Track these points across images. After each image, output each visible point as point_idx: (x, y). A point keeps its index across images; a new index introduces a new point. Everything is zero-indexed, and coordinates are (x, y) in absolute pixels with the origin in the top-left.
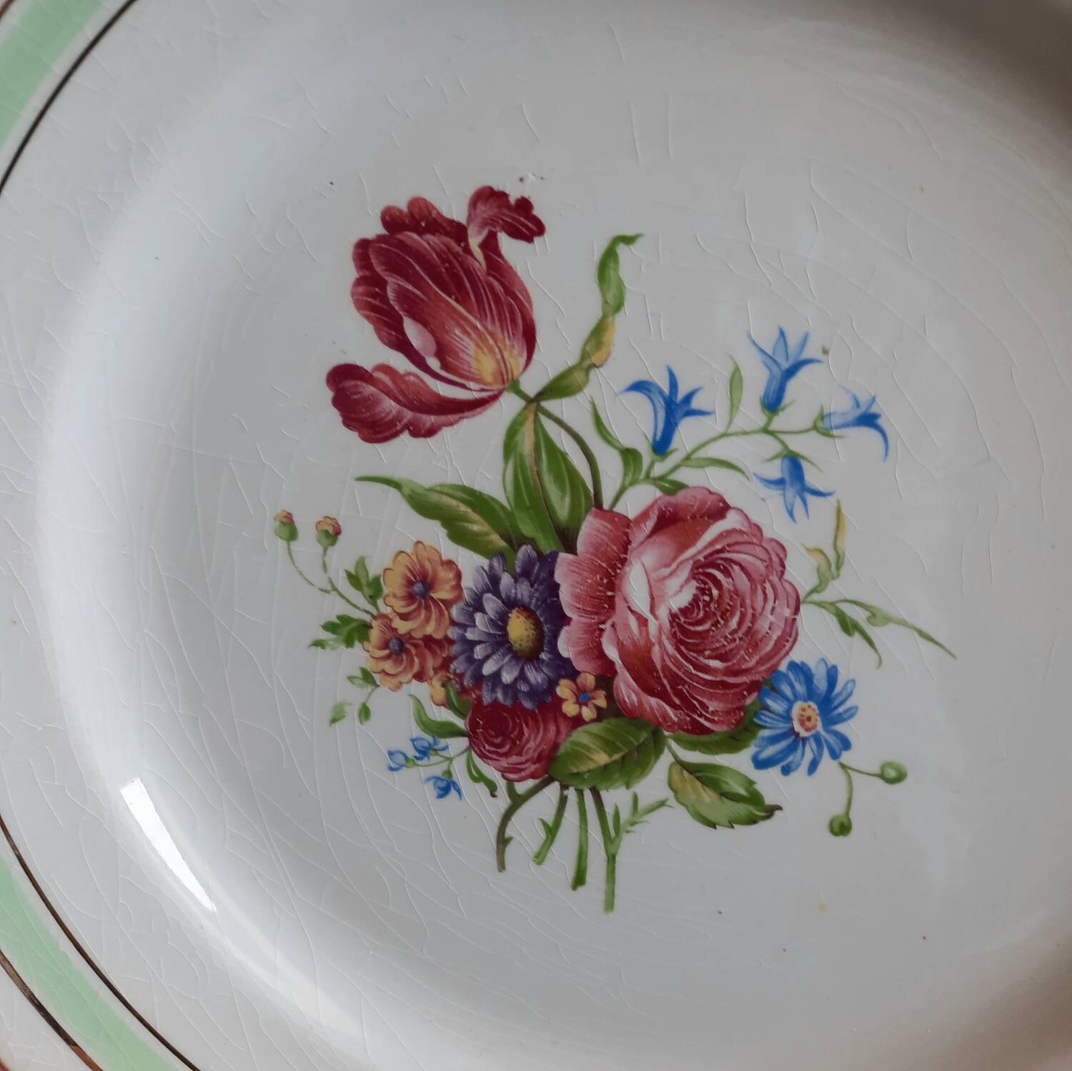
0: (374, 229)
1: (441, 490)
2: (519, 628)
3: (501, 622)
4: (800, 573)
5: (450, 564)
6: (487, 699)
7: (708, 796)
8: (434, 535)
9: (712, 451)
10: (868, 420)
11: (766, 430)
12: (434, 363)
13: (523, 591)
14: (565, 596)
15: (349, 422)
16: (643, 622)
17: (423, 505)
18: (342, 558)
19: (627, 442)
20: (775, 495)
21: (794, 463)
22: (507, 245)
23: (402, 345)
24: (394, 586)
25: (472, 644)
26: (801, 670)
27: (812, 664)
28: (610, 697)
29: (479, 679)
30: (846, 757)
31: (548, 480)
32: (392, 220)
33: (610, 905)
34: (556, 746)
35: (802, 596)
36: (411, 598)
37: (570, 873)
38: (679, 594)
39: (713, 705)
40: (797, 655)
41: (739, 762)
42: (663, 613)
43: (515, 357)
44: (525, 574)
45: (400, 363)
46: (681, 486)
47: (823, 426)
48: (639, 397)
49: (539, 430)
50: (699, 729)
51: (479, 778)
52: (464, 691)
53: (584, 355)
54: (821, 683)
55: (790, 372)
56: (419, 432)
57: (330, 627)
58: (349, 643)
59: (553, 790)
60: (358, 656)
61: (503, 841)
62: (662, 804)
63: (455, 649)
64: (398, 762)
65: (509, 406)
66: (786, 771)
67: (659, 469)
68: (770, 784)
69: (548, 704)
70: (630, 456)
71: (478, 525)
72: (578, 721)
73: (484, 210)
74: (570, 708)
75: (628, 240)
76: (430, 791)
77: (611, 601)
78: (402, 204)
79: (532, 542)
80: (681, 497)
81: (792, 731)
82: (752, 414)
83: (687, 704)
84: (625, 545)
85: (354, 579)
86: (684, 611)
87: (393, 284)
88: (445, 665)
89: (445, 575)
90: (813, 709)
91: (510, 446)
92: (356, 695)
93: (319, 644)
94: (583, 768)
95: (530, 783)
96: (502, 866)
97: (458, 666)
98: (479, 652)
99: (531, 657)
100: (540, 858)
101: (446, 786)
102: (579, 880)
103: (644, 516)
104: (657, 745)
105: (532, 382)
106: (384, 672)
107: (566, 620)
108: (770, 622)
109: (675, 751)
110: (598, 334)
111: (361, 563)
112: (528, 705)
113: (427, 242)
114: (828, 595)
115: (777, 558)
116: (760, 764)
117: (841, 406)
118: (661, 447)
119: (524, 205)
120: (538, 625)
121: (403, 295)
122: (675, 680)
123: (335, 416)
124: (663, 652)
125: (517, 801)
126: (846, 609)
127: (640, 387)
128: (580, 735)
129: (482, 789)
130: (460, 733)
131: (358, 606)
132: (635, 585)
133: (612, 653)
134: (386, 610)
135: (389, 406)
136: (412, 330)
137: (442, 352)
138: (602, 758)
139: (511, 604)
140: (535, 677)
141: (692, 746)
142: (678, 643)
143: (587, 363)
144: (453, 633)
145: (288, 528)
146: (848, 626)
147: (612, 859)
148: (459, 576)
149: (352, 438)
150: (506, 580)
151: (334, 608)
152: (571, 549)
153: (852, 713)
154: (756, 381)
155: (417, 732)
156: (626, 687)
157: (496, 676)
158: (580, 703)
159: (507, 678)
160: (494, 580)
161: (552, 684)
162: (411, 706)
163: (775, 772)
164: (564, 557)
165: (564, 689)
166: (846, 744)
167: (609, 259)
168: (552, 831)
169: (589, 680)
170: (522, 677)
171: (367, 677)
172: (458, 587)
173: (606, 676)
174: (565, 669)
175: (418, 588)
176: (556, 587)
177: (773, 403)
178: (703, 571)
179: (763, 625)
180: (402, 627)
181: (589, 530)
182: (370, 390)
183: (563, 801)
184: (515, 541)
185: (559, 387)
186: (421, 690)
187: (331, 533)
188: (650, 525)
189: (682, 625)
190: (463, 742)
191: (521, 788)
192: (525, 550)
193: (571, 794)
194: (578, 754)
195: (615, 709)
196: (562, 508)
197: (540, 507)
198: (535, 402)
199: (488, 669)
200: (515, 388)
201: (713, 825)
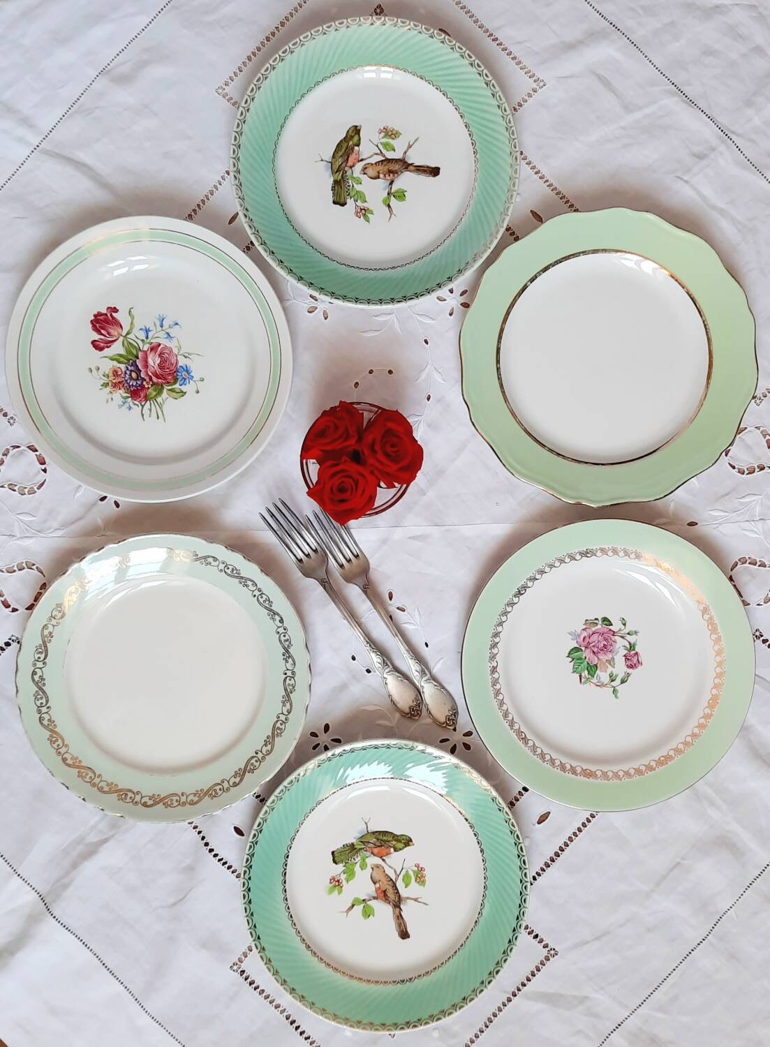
0: (93, 318)
1: (114, 355)
2: (134, 375)
3: (130, 375)
4: (175, 351)
5: (119, 368)
6: (132, 389)
7: (174, 394)
8: (115, 363)
9: (155, 336)
10: (177, 324)
11: (162, 330)
12: (107, 336)
13: (132, 368)
14: (140, 367)
15: (96, 349)
16: (154, 367)
17: (112, 359)
18: (101, 372)
19: (141, 338)
20: (166, 340)
21: (168, 333)
22: (114, 314)
23: (102, 334)
24: (111, 374)
25: (126, 381)
26: (181, 367)
27: (182, 365)
28: (152, 382)
29: (130, 386)
30: (194, 379)
31: (131, 349)
32: (95, 316)
33: (165, 421)
34: (146, 394)
35: (177, 355)
36: (114, 376)
37: (156, 417)
38: (158, 361)
39: (169, 378)
40: (180, 365)
41: (177, 386)
42: (156, 365)
43: (120, 330)
44: (132, 365)
45: (102, 337)
46: (152, 343)
47: (170, 327)
48: (141, 331)
49: (127, 341)
50: (168, 383)
51: (135, 404)
52: (128, 389)
53: (131, 327)
54: (185, 368)
55: (163, 320)
56: (108, 347)
57: (102, 386)
58: (106, 387)
59: (148, 402)
60: (108, 389)
61: (143, 415)
62: (167, 398)
63: (124, 382)
64: (120, 406)
65: (121, 339)
66: (185, 385)
67: (148, 341)
68: (184, 388)
69: (142, 386)
70: (143, 340)
71: (122, 359)
72: (148, 388)
73: (109, 310)
74: (146, 386)
75: (132, 308)
76: (127, 410)
77: (148, 366)
78: (96, 313)
79: (131, 359)
80: (153, 345)
81: (184, 378)
82: (160, 329)
83: (165, 379)
84: (146, 355)
85: (104, 376)
86: (160, 363)
87: (98, 325)
88: (123, 386)
89: (119, 370)
90: (185, 373)
91: (123, 345)
92: (110, 396)
93: (101, 389)
94: (152, 396)
95: (144, 402)
96: (144, 420)
97: (126, 385)
98: (128, 381)
99: (138, 379)
100: (150, 416)
101: (130, 408)
102: (158, 418)
103: (148, 349)
104: (163, 388)
105: (124, 334)
106: (113, 391)
107: (141, 371)
108: (173, 361)
109: (166, 388)
110: (132, 323)
111: (104, 373)
112: (139, 388)
113: (101, 318)
114: (181, 353)
115: (171, 351)
116: (181, 385)
117: (172, 323)
118: (147, 338)
119: (115, 308)
120: (137, 373)
121: (100, 327)
122: (162, 375)
123: (94, 349)
124: (159, 371)
125: (143, 406)
126: (185, 354)
127: (141, 329)
128: (150, 390)
129: (136, 406)
130: (129, 397)
131: (106, 380)
132: (150, 361)
133: (151, 374)
134: (111, 379)
135: (102, 345)
136: (103, 331)
137: (109, 333)
138: (154, 393)
139: (131, 371)
140: (139, 382)
141: (168, 386)
142: (160, 369)
143: (131, 329)
144: (123, 379)
145: (91, 370)
146: (186, 357)
147: (163, 414)
148: (121, 369)
149: (97, 351)
150: (129, 368)
151: (102, 382)
153: (192, 371)
154: (158, 323)
155: (122, 399)
156: (155, 379)
157: (132, 385)
158: (148, 384)
159: (134, 384)
160: (127, 368)
161: (142, 383)
162: (120, 395)
163: (183, 386)
164: (137, 360)
165: (144, 383)
166: (193, 377)
167: (130, 311)
168: (150, 410)
169: (148, 380)
170: (137, 383)
171: (111, 392)
172: (122, 371)
173: (151, 379)
174: (143, 379)
176: (138, 366)
177: (162, 326)
178: (160, 355)
179: (172, 362)
180: (114, 381)
181: (140, 355)
182: (98, 343)
183: (151, 404)
184: (129, 360)
185: (128, 334)
186: (121, 391)
187: (98, 369)
188: (149, 351)
189: (160, 366)
190: (130, 399)
191: (143, 404)
192: (131, 361)
193: (152, 402)
194: (150, 394)
195: (154, 384)
196: (134, 352)
197: (131, 353)
198: (125, 336)
199: (131, 384)
200: (121, 335)
201: (177, 399)
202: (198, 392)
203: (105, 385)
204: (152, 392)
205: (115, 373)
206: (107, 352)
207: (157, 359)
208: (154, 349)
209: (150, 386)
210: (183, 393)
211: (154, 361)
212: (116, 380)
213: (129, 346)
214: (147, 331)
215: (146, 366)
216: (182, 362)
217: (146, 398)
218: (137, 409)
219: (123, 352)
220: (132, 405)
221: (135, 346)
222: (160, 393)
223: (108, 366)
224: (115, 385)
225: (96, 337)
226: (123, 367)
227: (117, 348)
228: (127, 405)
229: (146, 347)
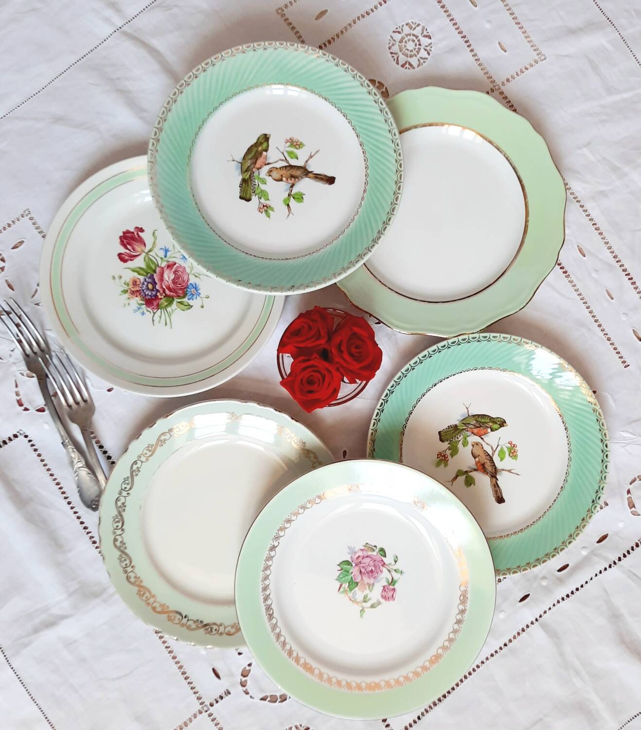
0: (121, 234)
1: (136, 268)
2: (150, 286)
3: (147, 285)
4: (188, 270)
5: (139, 279)
6: (147, 298)
7: (182, 306)
8: (136, 274)
9: (173, 256)
12: (132, 251)
13: (150, 280)
14: (156, 280)
15: (121, 261)
16: (168, 282)
17: (134, 271)
18: (123, 280)
20: (182, 260)
22: (140, 233)
23: (127, 249)
24: (131, 284)
25: (143, 290)
26: (191, 284)
27: (192, 283)
28: (165, 294)
29: (146, 295)
30: (200, 296)
31: (151, 264)
32: (124, 233)
33: (171, 327)
34: (159, 303)
35: (189, 272)
36: (133, 285)
37: (165, 323)
38: (172, 276)
39: (180, 292)
40: (190, 282)
41: (185, 300)
42: (171, 280)
43: (143, 247)
44: (150, 278)
45: (128, 251)
46: (169, 261)
48: (161, 250)
49: (148, 257)
50: (179, 296)
51: (148, 311)
52: (143, 297)
53: (153, 246)
54: (195, 286)
56: (131, 260)
57: (122, 292)
58: (125, 293)
59: (160, 310)
60: (127, 295)
61: (153, 321)
62: (176, 309)
63: (141, 291)
64: (135, 311)
65: (143, 255)
66: (193, 299)
67: (166, 259)
68: (191, 302)
69: (156, 296)
70: (162, 258)
71: (142, 272)
72: (161, 299)
73: (136, 230)
74: (160, 297)
75: (156, 230)
76: (141, 315)
77: (163, 280)
78: (125, 230)
79: (150, 273)
80: (170, 263)
81: (192, 294)
83: (176, 293)
84: (163, 271)
85: (125, 284)
86: (174, 279)
87: (125, 241)
88: (140, 294)
90: (194, 289)
91: (145, 260)
92: (128, 301)
93: (121, 295)
94: (163, 306)
95: (156, 310)
96: (154, 325)
97: (142, 294)
98: (145, 291)
99: (152, 290)
100: (159, 322)
101: (143, 314)
102: (166, 324)
103: (165, 266)
104: (173, 300)
105: (146, 251)
106: (131, 297)
107: (157, 284)
108: (185, 278)
109: (176, 300)
110: (154, 243)
111: (126, 281)
112: (153, 298)
113: (129, 235)
114: (193, 272)
115: (185, 270)
116: (189, 299)
118: (166, 256)
119: (141, 228)
120: (153, 286)
121: (127, 242)
122: (174, 289)
123: (119, 260)
124: (172, 286)
125: (154, 313)
126: (196, 274)
127: (161, 249)
128: (162, 301)
129: (149, 312)
130: (144, 304)
131: (126, 288)
132: (166, 276)
133: (164, 287)
134: (130, 287)
135: (127, 258)
136: (129, 247)
137: (133, 249)
138: (166, 304)
139: (149, 283)
140: (154, 293)
141: (178, 299)
142: (173, 283)
144: (140, 289)
145: (114, 278)
146: (196, 276)
147: (170, 320)
148: (140, 280)
149: (122, 263)
150: (147, 280)
151: (122, 289)
152: (156, 273)
153: (200, 289)
155: (138, 306)
156: (167, 292)
157: (148, 294)
158: (161, 295)
159: (150, 294)
160: (145, 279)
161: (156, 293)
162: (136, 302)
163: (191, 300)
165: (158, 294)
166: (200, 294)
167: (154, 233)
168: (160, 317)
169: (162, 292)
170: (152, 293)
171: (129, 298)
172: (140, 282)
173: (164, 291)
174: (158, 291)
175: (134, 283)
176: (154, 279)
178: (174, 272)
180: (133, 289)
181: (158, 270)
182: (123, 256)
183: (161, 312)
184: (147, 273)
185: (150, 251)
187: (120, 277)
188: (166, 267)
189: (174, 282)
190: (145, 306)
191: (155, 311)
192: (149, 274)
193: (162, 310)
194: (162, 304)
195: (166, 296)
196: (153, 267)
197: (150, 267)
198: (147, 253)
199: (147, 293)
200: (144, 252)
201: (184, 310)
202: (202, 307)
203: (125, 292)
204: (164, 302)
205: (135, 283)
206: (130, 264)
207: (171, 275)
208: (170, 266)
209: (162, 297)
210: (190, 307)
211: (169, 276)
212: (135, 290)
213: (149, 261)
214: (166, 251)
215: (162, 279)
216: (192, 280)
217: (158, 307)
218: (149, 315)
219: (143, 266)
220: (145, 311)
221: (154, 262)
222: (170, 303)
223: (129, 276)
224: (133, 293)
225: (123, 250)
226: (142, 278)
227: (139, 262)
228: (141, 311)
229: (164, 264)
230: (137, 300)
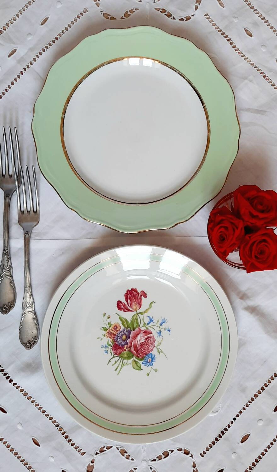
202: (148, 375)
203: (105, 329)
204: (125, 354)
205: (116, 327)
206: (121, 313)
207: (143, 339)
208: (146, 332)
209: (127, 350)
210: (140, 369)
211: (141, 339)
212: (112, 332)
213: (135, 320)
214: (151, 321)
215: (135, 337)
216: (154, 352)
217: (119, 355)
218: (109, 356)
219: (129, 320)
220: (109, 352)
221: (138, 323)
222: (128, 358)
223: (115, 320)
224: (110, 333)
225: (123, 300)
226: (122, 328)
227: (128, 316)
228: (106, 349)
229: (143, 329)
230: (108, 340)
